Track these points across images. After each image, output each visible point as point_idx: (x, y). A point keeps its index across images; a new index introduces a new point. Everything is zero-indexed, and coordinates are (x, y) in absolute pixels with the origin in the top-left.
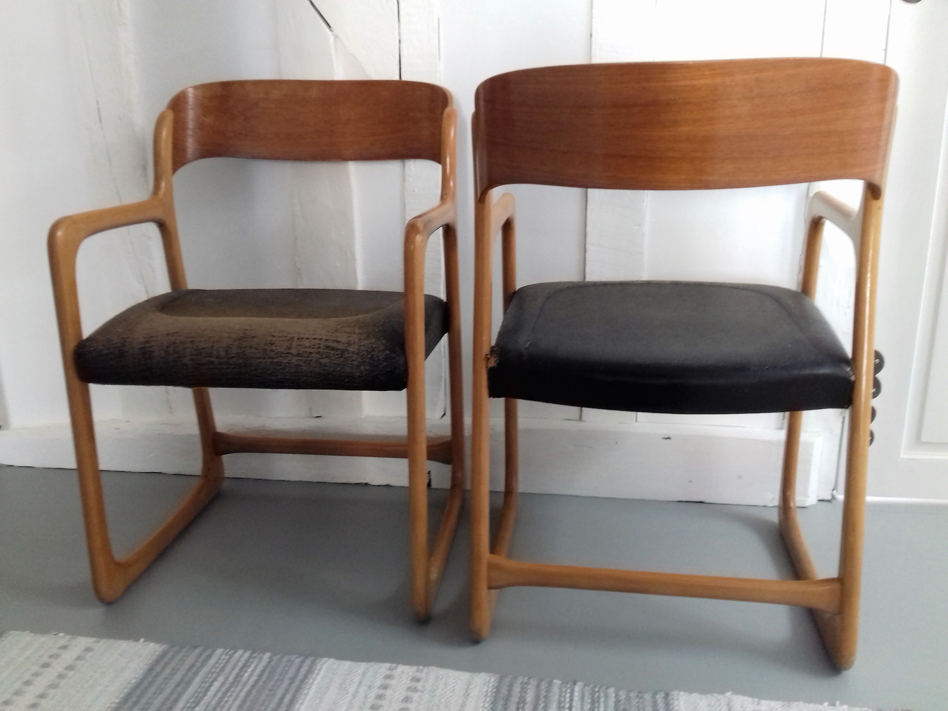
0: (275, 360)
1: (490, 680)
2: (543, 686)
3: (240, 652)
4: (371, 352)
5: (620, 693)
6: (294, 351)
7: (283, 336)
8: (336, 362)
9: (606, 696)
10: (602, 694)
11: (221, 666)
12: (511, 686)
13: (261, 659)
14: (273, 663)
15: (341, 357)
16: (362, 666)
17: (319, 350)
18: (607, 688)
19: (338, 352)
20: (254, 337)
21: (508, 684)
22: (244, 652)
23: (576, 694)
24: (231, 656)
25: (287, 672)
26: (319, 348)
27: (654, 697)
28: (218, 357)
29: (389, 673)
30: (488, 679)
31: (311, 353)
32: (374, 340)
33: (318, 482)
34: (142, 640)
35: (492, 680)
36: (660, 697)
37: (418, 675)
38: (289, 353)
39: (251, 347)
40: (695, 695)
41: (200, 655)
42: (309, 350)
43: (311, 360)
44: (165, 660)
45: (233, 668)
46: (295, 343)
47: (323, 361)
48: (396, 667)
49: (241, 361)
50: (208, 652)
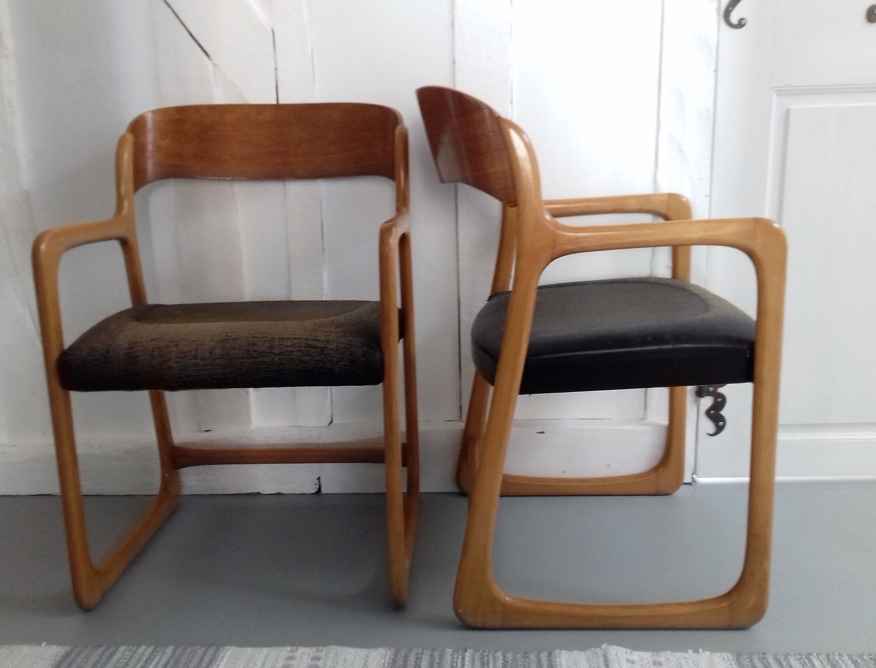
0: (259, 360)
1: (386, 654)
2: (436, 655)
3: (143, 648)
4: (349, 348)
5: (508, 655)
6: (276, 351)
7: (264, 337)
8: (316, 359)
9: (495, 659)
10: (491, 658)
11: (125, 661)
12: (406, 657)
13: (164, 652)
14: (176, 655)
15: (320, 355)
16: (265, 651)
17: (300, 348)
18: (495, 652)
19: (319, 350)
20: (237, 339)
21: (403, 655)
22: (148, 647)
23: (467, 659)
24: (135, 652)
25: (191, 661)
26: (299, 347)
27: (538, 656)
28: (202, 359)
29: (290, 655)
30: (384, 652)
31: (292, 351)
32: (350, 338)
33: (210, 495)
34: (44, 644)
35: (388, 653)
36: (544, 656)
37: (318, 654)
38: (271, 352)
39: (234, 348)
40: (575, 652)
41: (103, 653)
42: (291, 349)
43: (292, 359)
44: (69, 660)
45: (138, 662)
46: (276, 343)
47: (304, 358)
48: (297, 650)
49: (225, 362)
50: (111, 650)
